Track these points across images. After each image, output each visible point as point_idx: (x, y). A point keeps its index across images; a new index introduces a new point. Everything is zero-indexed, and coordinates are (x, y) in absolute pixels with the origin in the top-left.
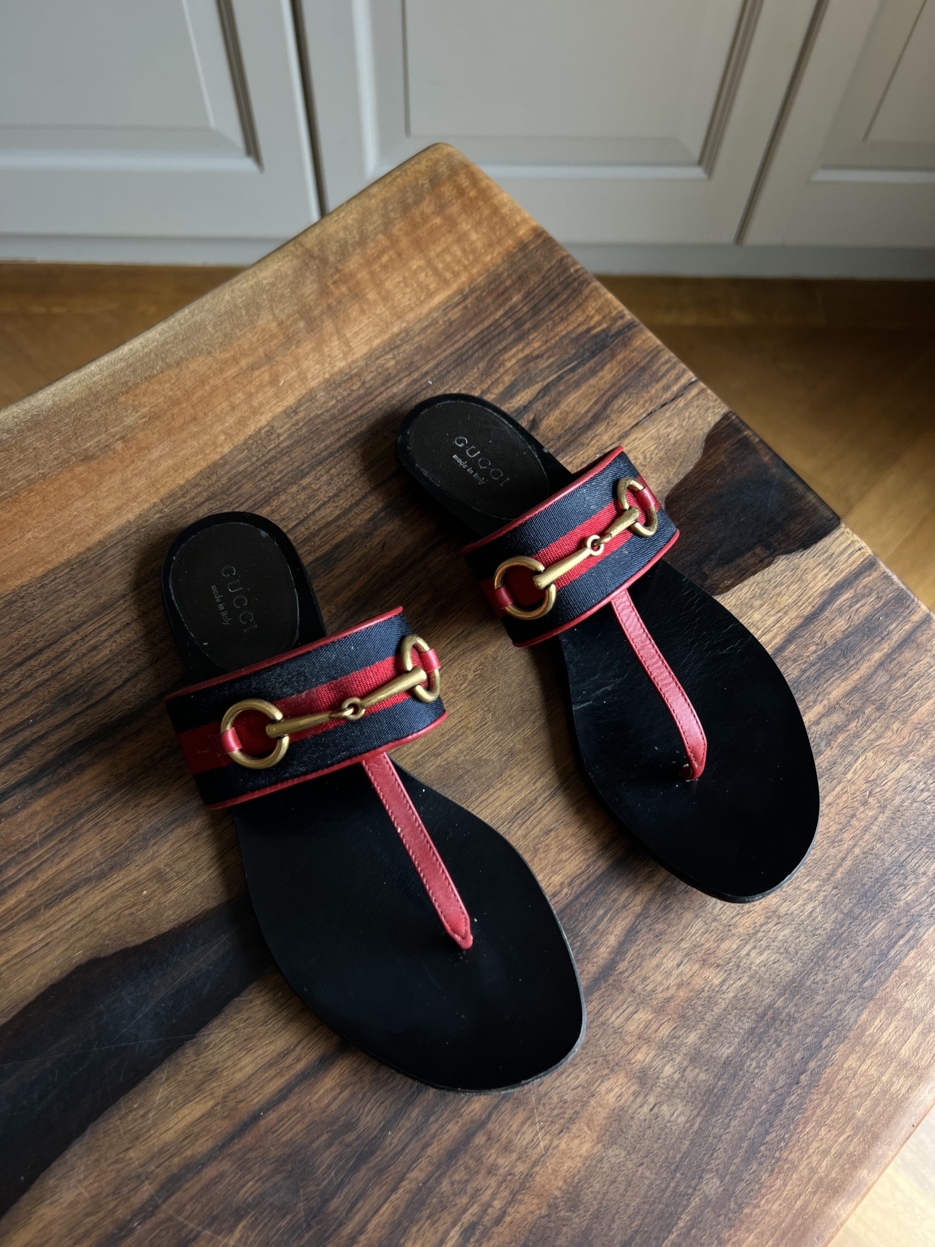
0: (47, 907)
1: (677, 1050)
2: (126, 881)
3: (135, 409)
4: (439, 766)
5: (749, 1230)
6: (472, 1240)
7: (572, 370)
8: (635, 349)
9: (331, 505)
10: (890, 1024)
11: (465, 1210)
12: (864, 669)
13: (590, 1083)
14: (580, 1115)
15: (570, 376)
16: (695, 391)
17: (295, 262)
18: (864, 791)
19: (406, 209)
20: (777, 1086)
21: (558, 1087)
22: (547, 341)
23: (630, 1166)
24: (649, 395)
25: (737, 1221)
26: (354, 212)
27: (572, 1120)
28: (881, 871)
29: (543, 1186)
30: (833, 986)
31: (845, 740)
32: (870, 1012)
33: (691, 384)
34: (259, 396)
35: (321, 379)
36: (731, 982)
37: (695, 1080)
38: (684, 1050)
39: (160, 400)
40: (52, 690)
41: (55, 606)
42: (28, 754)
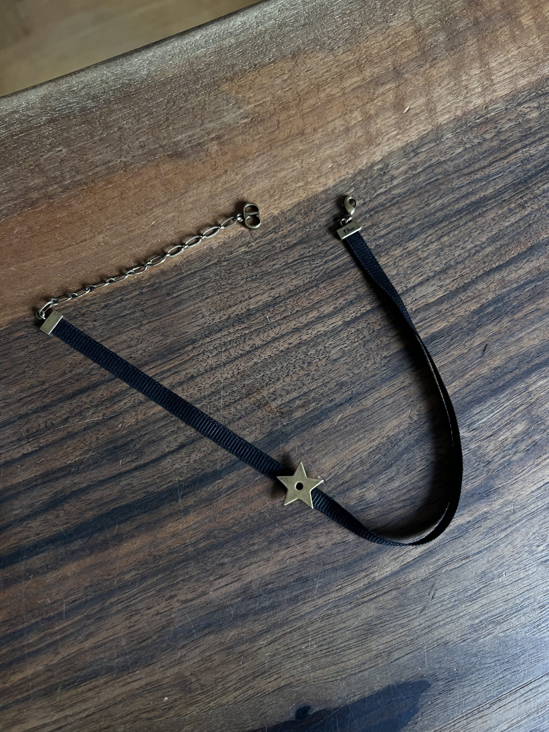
0: (64, 687)
2: (149, 680)
3: (238, 104)
4: (496, 637)
34: (379, 121)
35: (451, 115)
39: (268, 99)
40: (101, 436)
41: (117, 335)
42: (67, 506)
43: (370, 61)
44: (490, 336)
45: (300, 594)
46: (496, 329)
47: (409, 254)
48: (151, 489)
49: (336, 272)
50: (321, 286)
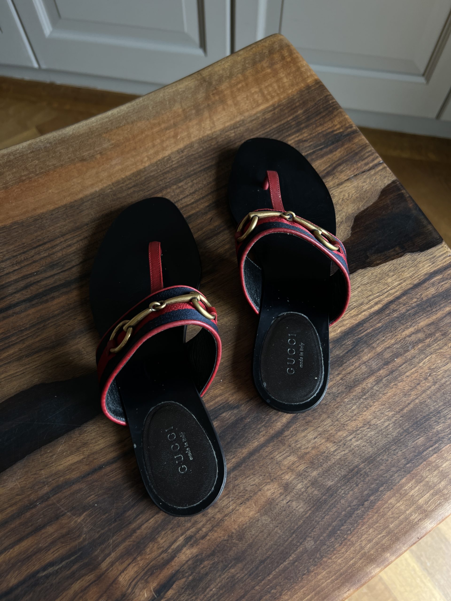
0: (26, 356)
1: (306, 477)
3: (109, 141)
5: (323, 569)
6: (189, 543)
7: (321, 149)
8: (355, 143)
9: (191, 197)
10: (416, 487)
11: (189, 529)
12: (440, 314)
13: (260, 484)
14: (252, 498)
15: (319, 152)
16: (381, 167)
17: (196, 82)
18: (427, 373)
19: (254, 63)
20: (352, 504)
21: (244, 483)
22: (311, 134)
23: (271, 526)
24: (357, 166)
25: (319, 563)
26: (229, 62)
27: (248, 499)
28: (427, 413)
29: (228, 526)
30: (391, 463)
31: (422, 347)
32: (407, 479)
33: (379, 164)
34: (167, 142)
35: (197, 138)
36: (339, 451)
37: (312, 494)
38: (309, 478)
39: (121, 138)
40: (47, 261)
41: (56, 224)
42: (31, 288)
43: (164, 122)
47: (180, 187)
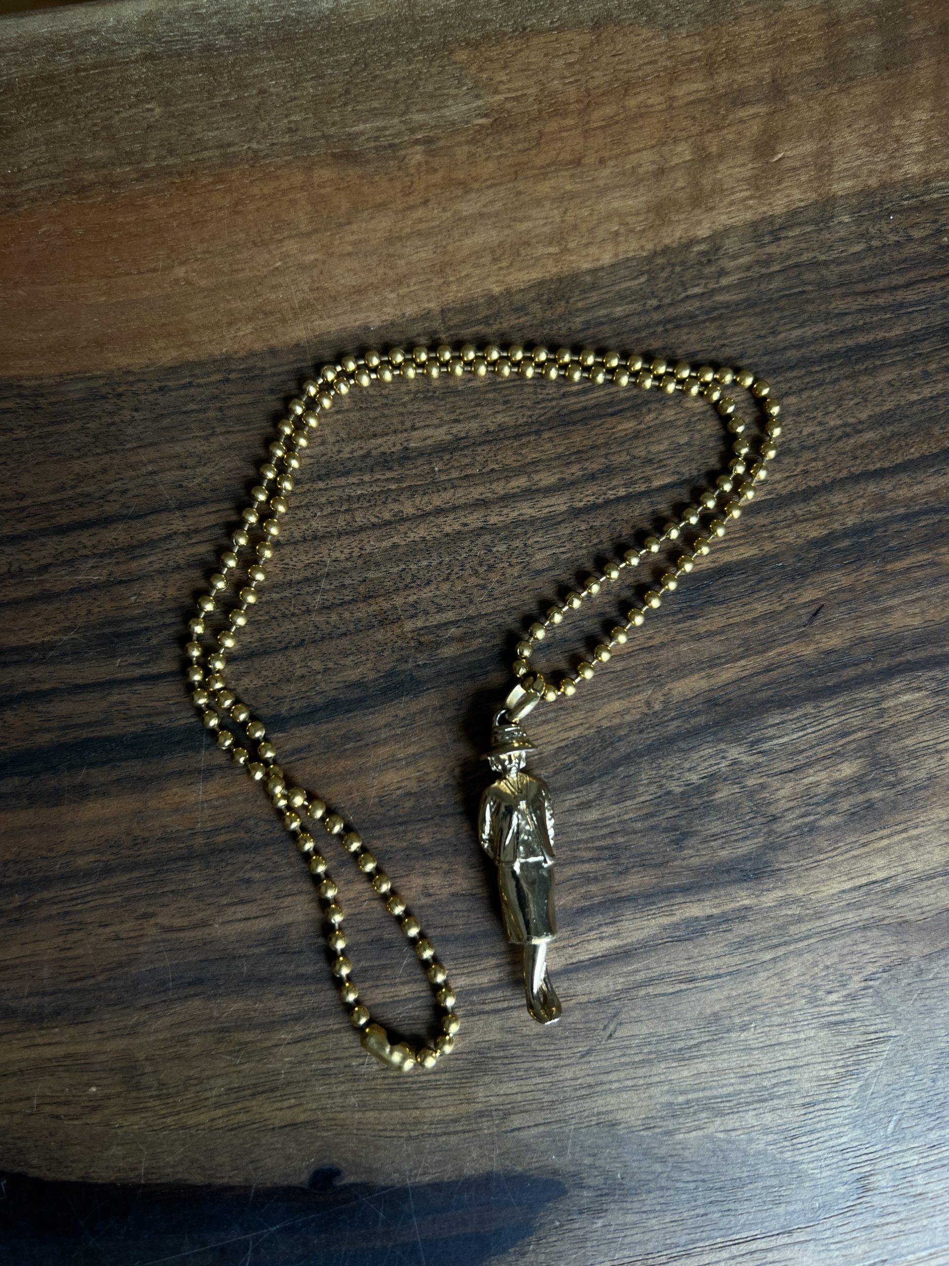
2: (72, 1049)
3: (477, 89)
4: (710, 1138)
34: (723, 167)
35: (858, 183)
39: (530, 91)
40: (97, 610)
41: (168, 442)
43: (732, 59)
44: (832, 593)
45: (373, 968)
46: (846, 581)
48: (160, 721)
49: (579, 416)
50: (546, 435)
